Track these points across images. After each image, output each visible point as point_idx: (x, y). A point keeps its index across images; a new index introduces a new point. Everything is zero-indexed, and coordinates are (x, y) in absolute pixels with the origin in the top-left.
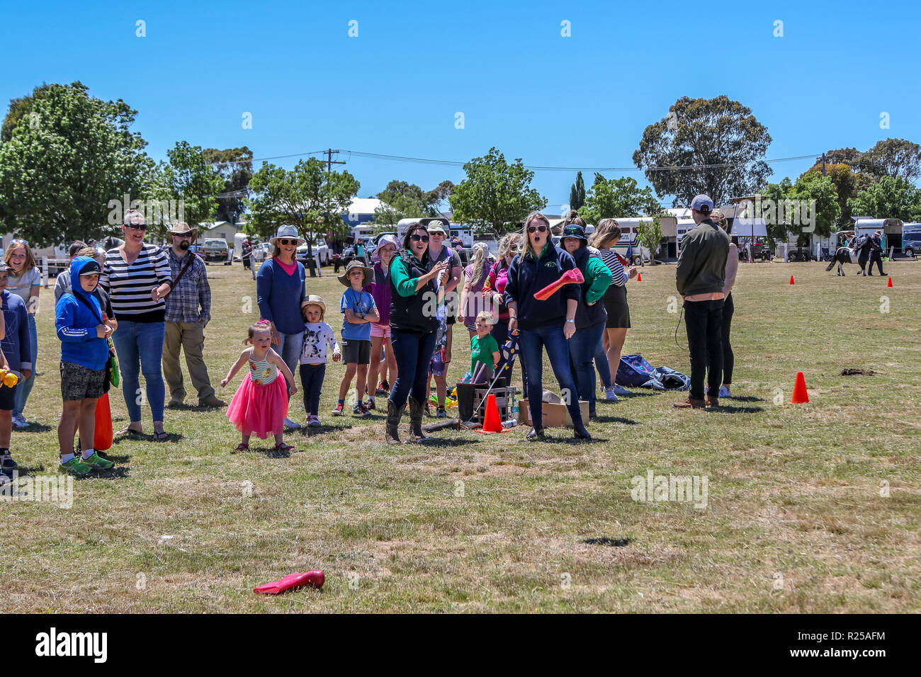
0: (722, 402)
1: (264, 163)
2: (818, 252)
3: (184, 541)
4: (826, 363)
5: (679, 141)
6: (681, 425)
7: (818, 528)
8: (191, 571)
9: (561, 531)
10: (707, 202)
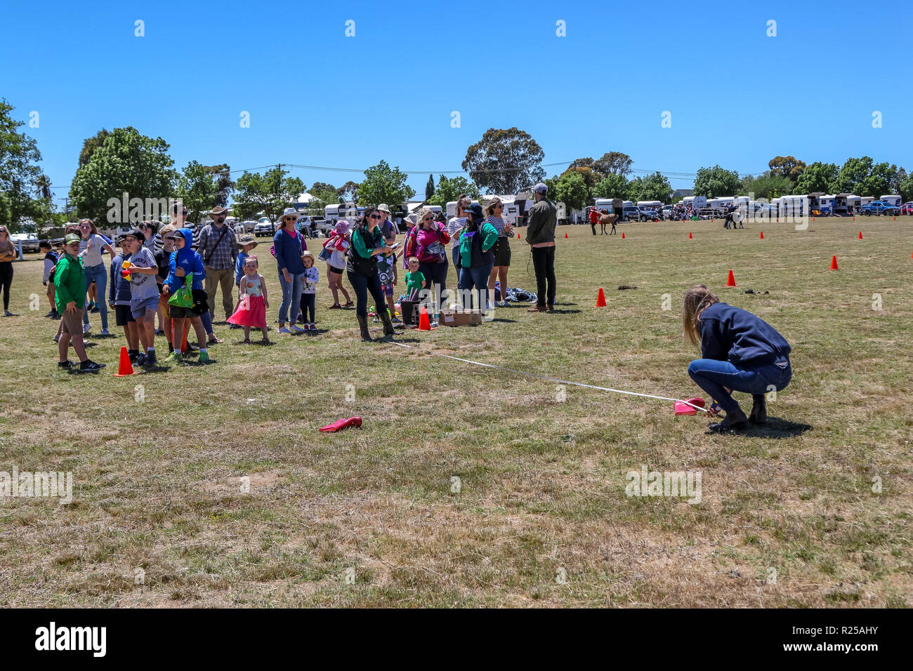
0: (555, 307)
1: (245, 172)
2: (576, 220)
3: (263, 402)
4: (606, 283)
5: (489, 154)
6: (537, 322)
7: (644, 379)
8: (274, 419)
9: (492, 387)
10: (545, 188)
